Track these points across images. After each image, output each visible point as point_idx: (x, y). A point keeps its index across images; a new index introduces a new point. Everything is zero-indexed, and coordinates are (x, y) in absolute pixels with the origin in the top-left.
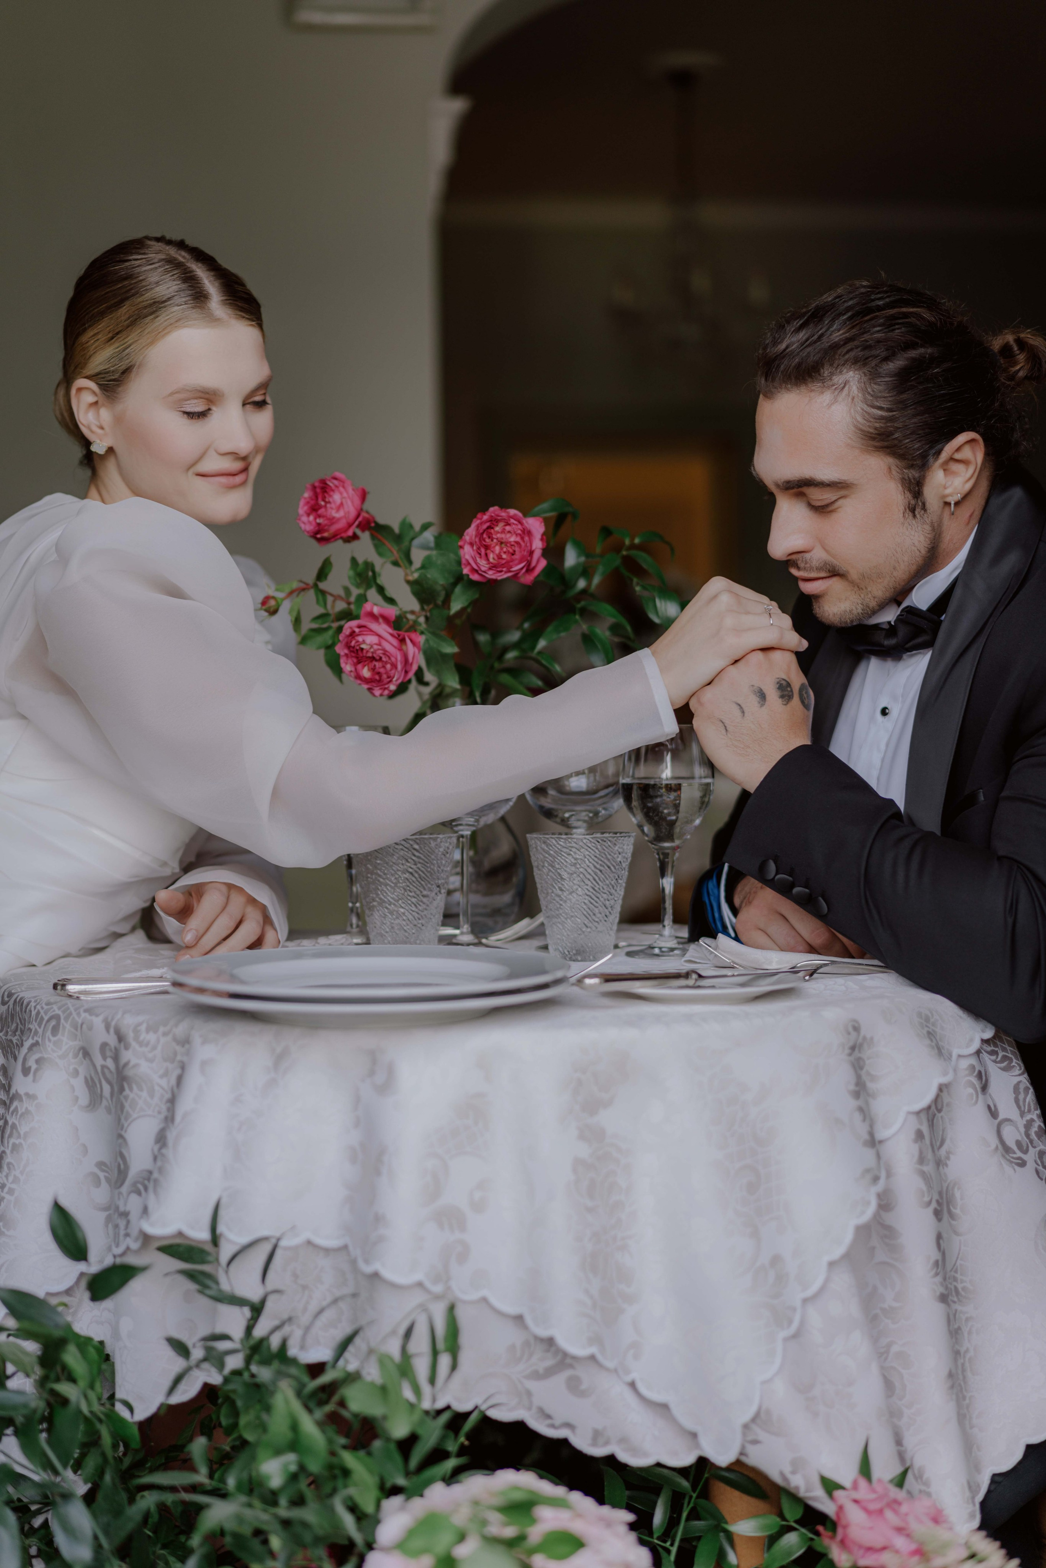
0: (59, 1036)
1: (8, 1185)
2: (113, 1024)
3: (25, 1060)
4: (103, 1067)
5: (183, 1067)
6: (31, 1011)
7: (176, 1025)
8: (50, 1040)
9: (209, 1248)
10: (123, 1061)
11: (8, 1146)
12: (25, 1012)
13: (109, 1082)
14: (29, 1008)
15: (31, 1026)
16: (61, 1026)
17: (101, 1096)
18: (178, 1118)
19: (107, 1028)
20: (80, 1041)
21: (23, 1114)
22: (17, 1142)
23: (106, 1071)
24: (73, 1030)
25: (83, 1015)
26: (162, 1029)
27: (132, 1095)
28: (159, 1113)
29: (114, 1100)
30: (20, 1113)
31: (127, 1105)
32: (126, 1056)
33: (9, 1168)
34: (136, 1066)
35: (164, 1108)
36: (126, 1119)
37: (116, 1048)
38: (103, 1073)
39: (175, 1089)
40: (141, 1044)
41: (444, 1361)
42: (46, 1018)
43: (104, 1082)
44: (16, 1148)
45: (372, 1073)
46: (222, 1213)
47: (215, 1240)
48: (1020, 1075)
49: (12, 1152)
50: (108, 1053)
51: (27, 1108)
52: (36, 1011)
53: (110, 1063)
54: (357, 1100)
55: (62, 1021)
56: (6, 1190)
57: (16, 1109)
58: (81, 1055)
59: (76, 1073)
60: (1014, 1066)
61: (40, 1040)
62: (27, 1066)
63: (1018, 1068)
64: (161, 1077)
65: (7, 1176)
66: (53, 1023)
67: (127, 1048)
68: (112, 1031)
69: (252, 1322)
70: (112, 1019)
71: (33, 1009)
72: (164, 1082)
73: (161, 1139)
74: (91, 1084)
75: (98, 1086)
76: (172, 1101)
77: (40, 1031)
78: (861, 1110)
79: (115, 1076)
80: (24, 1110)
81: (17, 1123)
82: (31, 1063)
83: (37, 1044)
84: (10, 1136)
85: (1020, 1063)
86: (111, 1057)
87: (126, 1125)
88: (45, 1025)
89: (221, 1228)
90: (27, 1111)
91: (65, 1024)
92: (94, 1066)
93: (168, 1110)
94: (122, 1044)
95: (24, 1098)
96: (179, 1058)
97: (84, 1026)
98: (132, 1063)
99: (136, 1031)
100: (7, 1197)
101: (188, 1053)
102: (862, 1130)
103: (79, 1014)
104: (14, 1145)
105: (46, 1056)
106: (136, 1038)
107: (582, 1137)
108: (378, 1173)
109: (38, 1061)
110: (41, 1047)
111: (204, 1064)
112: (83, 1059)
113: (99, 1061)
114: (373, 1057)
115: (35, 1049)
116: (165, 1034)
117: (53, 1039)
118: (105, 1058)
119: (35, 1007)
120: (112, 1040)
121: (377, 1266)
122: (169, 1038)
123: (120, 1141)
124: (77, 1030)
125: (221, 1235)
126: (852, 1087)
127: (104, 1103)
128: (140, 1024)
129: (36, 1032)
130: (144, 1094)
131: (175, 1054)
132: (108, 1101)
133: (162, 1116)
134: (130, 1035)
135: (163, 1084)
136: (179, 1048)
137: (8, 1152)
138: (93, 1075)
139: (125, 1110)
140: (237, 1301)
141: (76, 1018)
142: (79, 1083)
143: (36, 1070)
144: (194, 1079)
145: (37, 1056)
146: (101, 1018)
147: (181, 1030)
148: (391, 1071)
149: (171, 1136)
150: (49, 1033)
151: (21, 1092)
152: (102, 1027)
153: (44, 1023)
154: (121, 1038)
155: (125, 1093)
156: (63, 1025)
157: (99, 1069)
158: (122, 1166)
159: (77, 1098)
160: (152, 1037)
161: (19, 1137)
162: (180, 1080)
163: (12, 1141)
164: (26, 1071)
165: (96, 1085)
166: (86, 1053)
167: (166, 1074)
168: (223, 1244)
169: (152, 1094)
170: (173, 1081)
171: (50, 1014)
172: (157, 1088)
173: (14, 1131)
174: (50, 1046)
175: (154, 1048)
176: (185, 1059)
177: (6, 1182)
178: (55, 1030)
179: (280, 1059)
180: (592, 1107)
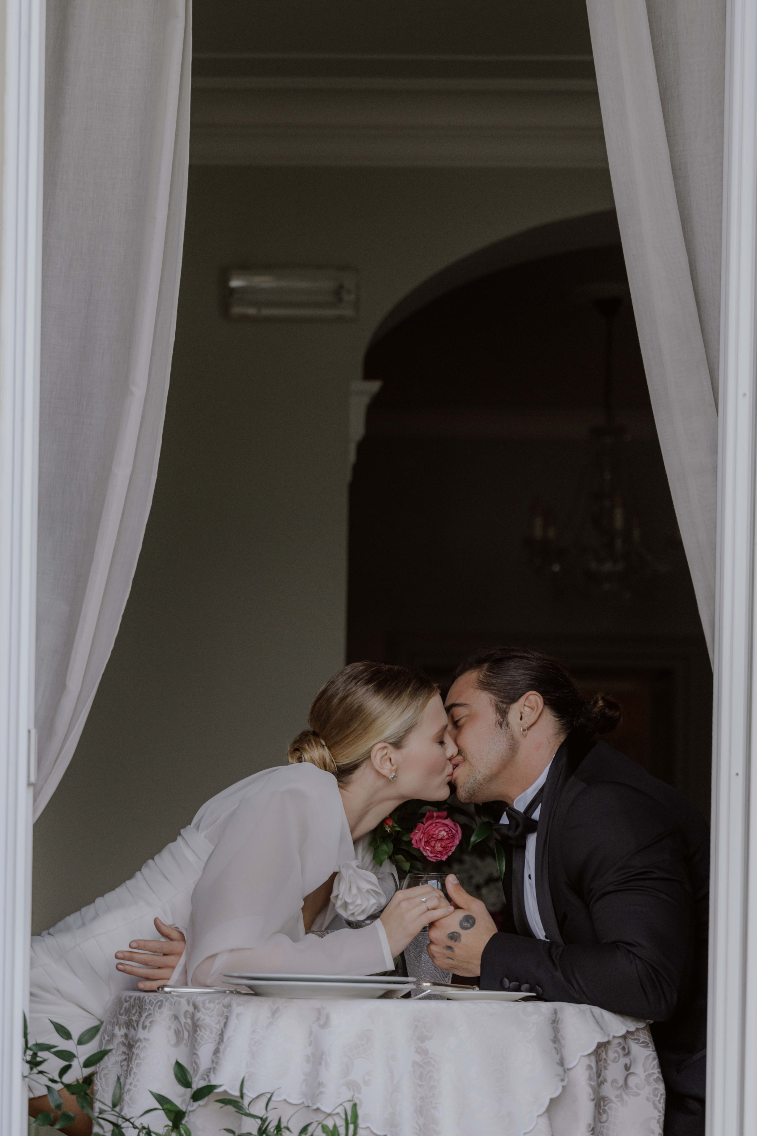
0: (163, 1009)
1: (134, 1083)
2: (192, 1001)
3: (144, 1022)
4: (185, 1023)
5: (227, 1018)
6: (145, 1000)
7: (224, 999)
8: (157, 1011)
9: (239, 1100)
10: (196, 1018)
11: (134, 1064)
12: (142, 1001)
13: (188, 1031)
14: (144, 999)
15: (146, 1007)
16: (164, 1004)
17: (183, 1038)
18: (225, 1040)
19: (188, 1003)
20: (173, 1011)
21: (142, 1048)
22: (139, 1062)
23: (187, 1025)
24: (170, 1006)
25: (175, 998)
26: (217, 1001)
27: (201, 1034)
28: (215, 1041)
29: (190, 1039)
30: (141, 1048)
31: (198, 1039)
32: (198, 1015)
33: (134, 1075)
34: (204, 1019)
35: (217, 1038)
36: (198, 1045)
37: (192, 1013)
38: (185, 1026)
39: (223, 1029)
40: (206, 1009)
41: (351, 1127)
42: (155, 1002)
43: (185, 1031)
44: (138, 1065)
45: (318, 1019)
46: (245, 1083)
47: (242, 1096)
48: (652, 1051)
49: (136, 1067)
50: (188, 1016)
51: (144, 1045)
52: (149, 1000)
53: (189, 1021)
54: (311, 1032)
55: (164, 1002)
56: (133, 1085)
57: (139, 1046)
58: (173, 1019)
59: (170, 1028)
60: (649, 1047)
61: (152, 1013)
62: (145, 1025)
63: (652, 1048)
64: (216, 1024)
65: (133, 1079)
66: (159, 1003)
67: (198, 1011)
68: (191, 1004)
69: (261, 1126)
70: (191, 999)
71: (147, 999)
72: (218, 1027)
73: (217, 1052)
74: (178, 1033)
75: (182, 1033)
76: (222, 1035)
77: (152, 1008)
78: (556, 1049)
79: (191, 1027)
80: (143, 1046)
81: (139, 1053)
82: (147, 1023)
83: (150, 1014)
84: (136, 1059)
85: (653, 1046)
86: (190, 1018)
87: (198, 1048)
88: (155, 1005)
89: (245, 1091)
90: (145, 1047)
91: (165, 1003)
92: (180, 1023)
93: (220, 1039)
94: (196, 1011)
95: (143, 1040)
96: (225, 1014)
97: (176, 1004)
98: (201, 1019)
99: (204, 1003)
100: (134, 1089)
101: (230, 1011)
102: (557, 1058)
103: (173, 998)
104: (137, 1063)
105: (155, 1019)
106: (204, 1007)
107: (417, 1052)
108: (320, 1064)
109: (150, 1022)
110: (153, 1016)
111: (238, 1015)
112: (174, 1021)
113: (183, 1020)
114: (319, 1011)
115: (149, 1017)
116: (218, 1004)
117: (159, 1011)
118: (186, 1018)
119: (148, 999)
120: (191, 1009)
121: (319, 1105)
122: (221, 1005)
123: (195, 1056)
124: (172, 1006)
125: (245, 1093)
126: (552, 1038)
127: (184, 1041)
128: (205, 1000)
129: (150, 1009)
130: (208, 1032)
131: (223, 1012)
132: (187, 1041)
133: (217, 1042)
134: (201, 1006)
135: (217, 1027)
136: (225, 1010)
137: (134, 1067)
138: (179, 1028)
139: (198, 1041)
140: (255, 1117)
141: (172, 1000)
142: (171, 1034)
143: (150, 1027)
144: (233, 1022)
145: (150, 1020)
146: (185, 999)
147: (227, 1000)
148: (328, 1017)
149: (222, 1048)
150: (157, 1008)
151: (142, 1038)
152: (186, 1003)
153: (154, 1004)
154: (195, 1007)
155: (197, 1033)
156: (165, 1004)
157: (183, 1024)
158: (196, 1068)
159: (169, 1041)
160: (211, 1005)
161: (140, 1059)
162: (225, 1024)
163: (137, 1061)
164: (144, 1027)
165: (180, 1033)
166: (176, 1017)
167: (219, 1022)
168: (245, 1097)
169: (211, 1033)
170: (222, 1025)
171: (157, 1000)
172: (214, 1029)
173: (138, 1057)
174: (157, 1014)
175: (213, 1010)
176: (228, 1014)
177: (133, 1082)
178: (160, 1007)
179: (274, 1013)
180: (422, 1039)
